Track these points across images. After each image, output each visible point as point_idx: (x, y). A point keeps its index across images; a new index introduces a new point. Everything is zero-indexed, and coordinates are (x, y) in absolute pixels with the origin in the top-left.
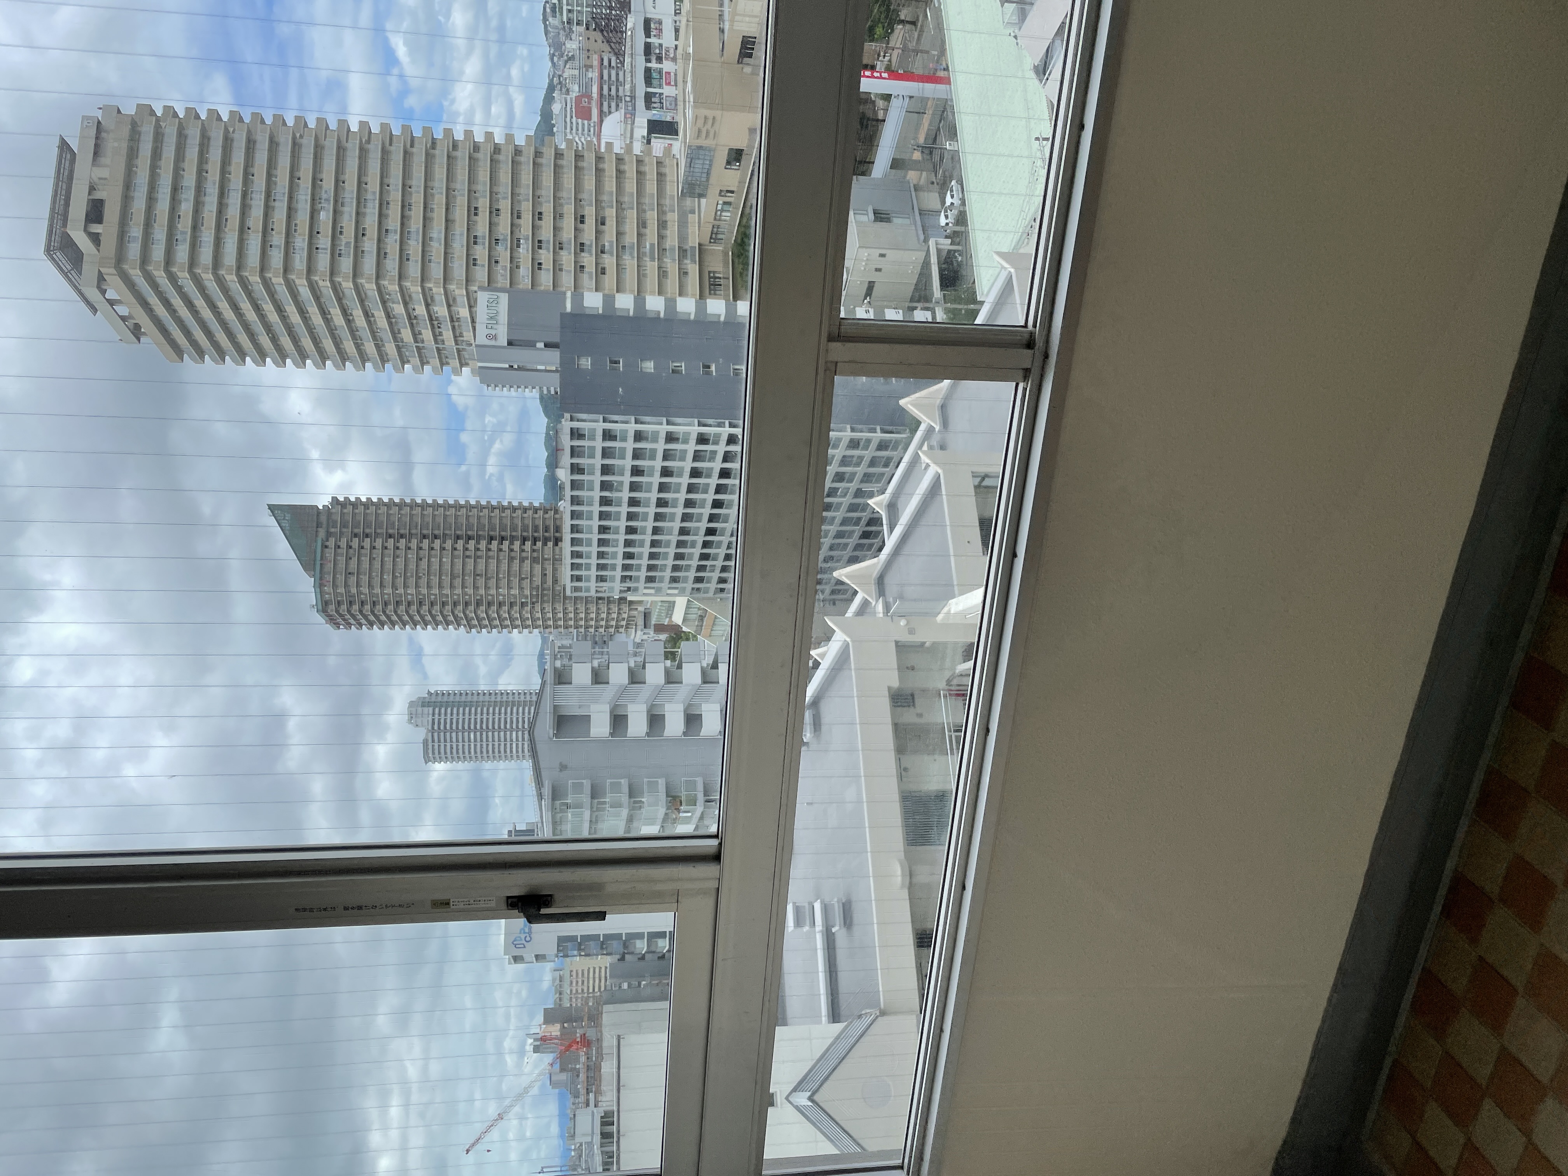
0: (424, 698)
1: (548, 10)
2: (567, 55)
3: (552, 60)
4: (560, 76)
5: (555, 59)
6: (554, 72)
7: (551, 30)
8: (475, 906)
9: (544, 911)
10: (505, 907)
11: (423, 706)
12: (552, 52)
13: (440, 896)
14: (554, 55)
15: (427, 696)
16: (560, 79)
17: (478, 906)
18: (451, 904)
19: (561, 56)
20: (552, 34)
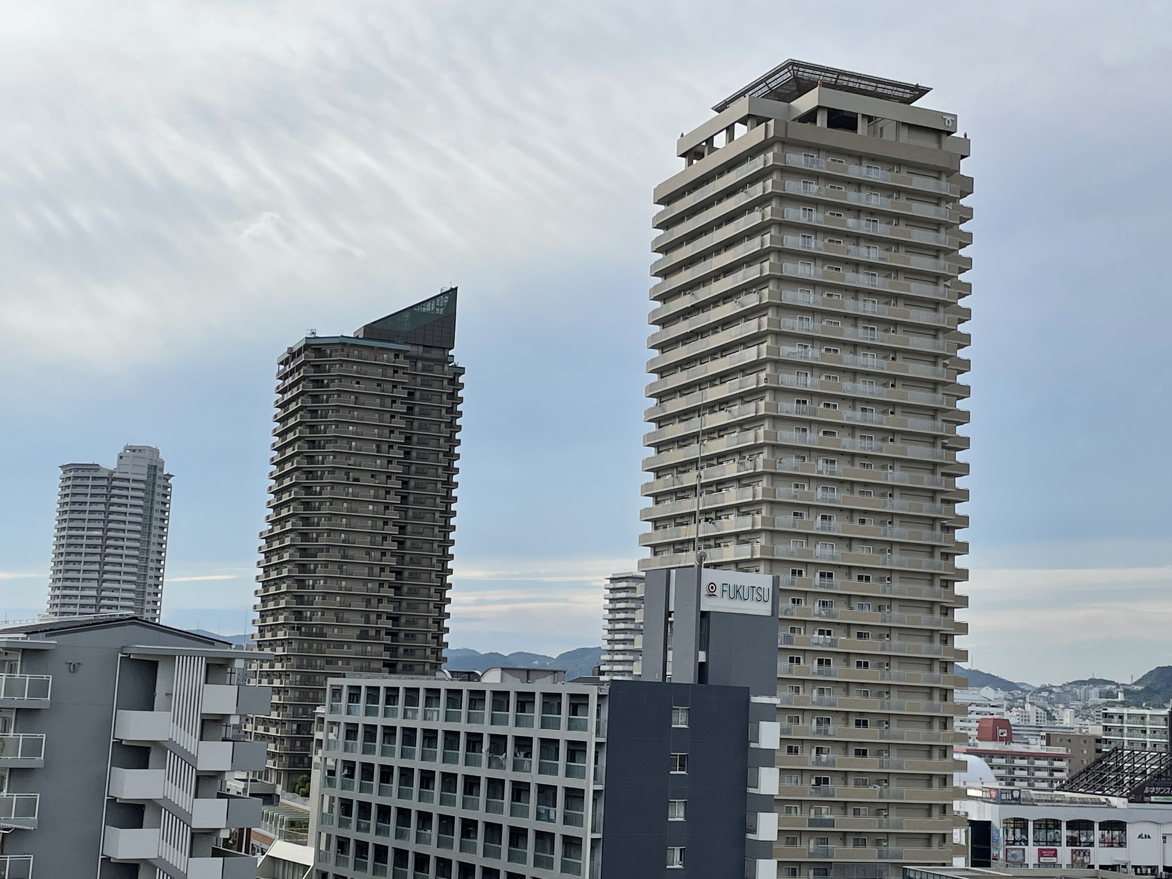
0: (162, 470)
1: (1108, 687)
2: (1053, 710)
3: (1043, 689)
4: (1024, 699)
5: (1045, 694)
6: (1029, 691)
7: (1083, 690)
11: (150, 467)
12: (1054, 689)
14: (1051, 692)
15: (165, 473)
16: (1021, 698)
19: (1051, 702)
20: (1078, 691)
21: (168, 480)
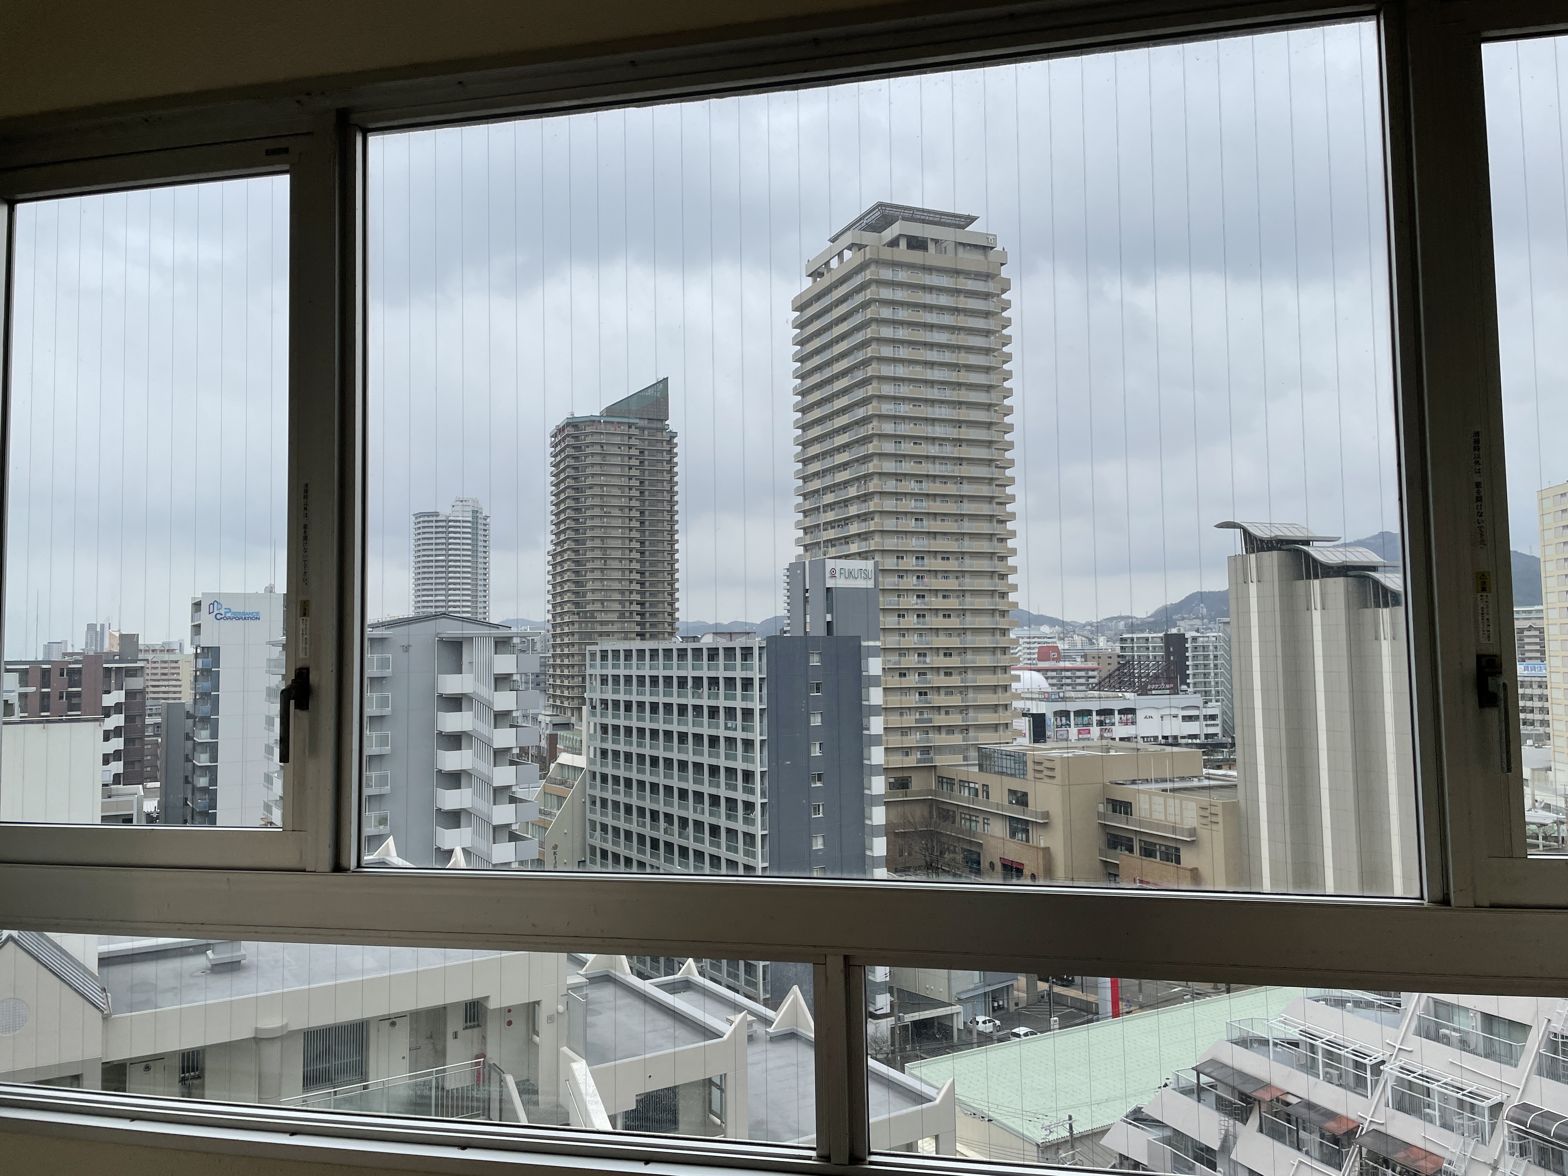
0: (481, 513)
1: (1130, 620)
2: (1093, 638)
3: (1087, 624)
5: (1088, 628)
6: (1077, 627)
7: (1113, 623)
8: (301, 640)
9: (292, 702)
10: (298, 667)
11: (473, 511)
12: (1094, 624)
13: (313, 609)
14: (1092, 626)
16: (1072, 632)
17: (301, 642)
18: (304, 618)
19: (1092, 632)
20: (1110, 624)
21: (486, 520)
